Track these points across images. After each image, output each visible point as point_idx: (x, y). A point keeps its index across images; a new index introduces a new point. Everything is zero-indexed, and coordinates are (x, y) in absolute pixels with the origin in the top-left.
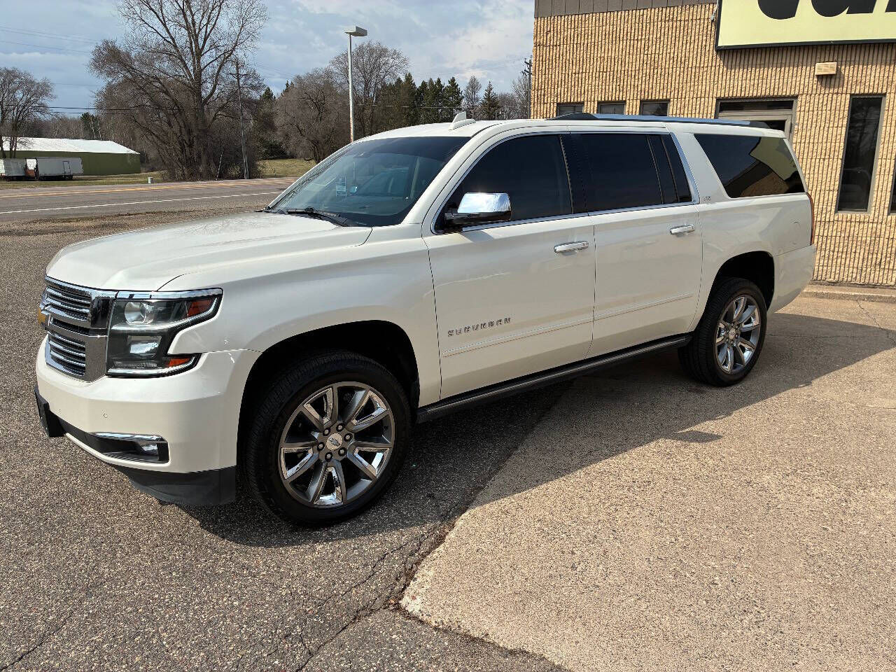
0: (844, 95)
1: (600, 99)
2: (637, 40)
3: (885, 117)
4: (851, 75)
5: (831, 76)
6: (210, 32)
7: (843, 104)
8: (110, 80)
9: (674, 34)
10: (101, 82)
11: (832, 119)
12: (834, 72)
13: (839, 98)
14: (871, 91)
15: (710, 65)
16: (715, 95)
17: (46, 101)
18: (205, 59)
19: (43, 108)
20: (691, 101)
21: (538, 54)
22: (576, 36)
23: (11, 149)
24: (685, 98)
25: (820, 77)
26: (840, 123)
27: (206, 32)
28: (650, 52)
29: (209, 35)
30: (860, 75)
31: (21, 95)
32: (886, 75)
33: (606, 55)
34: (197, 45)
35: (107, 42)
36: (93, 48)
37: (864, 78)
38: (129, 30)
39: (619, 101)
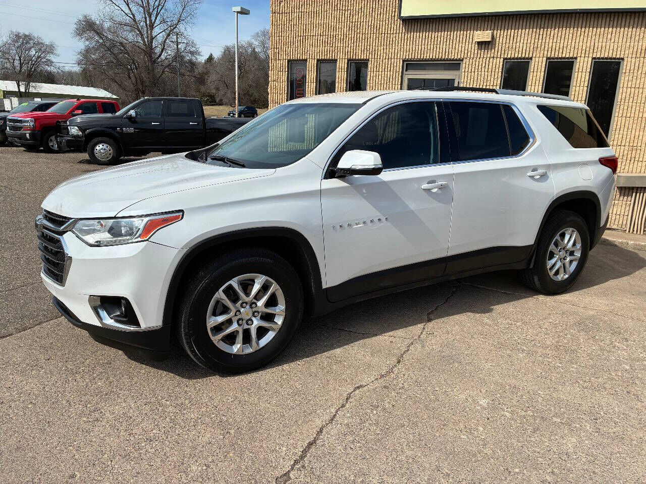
0: (498, 59)
1: (318, 58)
2: (345, 10)
3: (531, 78)
4: (504, 42)
5: (489, 42)
6: (160, 11)
7: (497, 66)
8: (87, 43)
9: (371, 6)
10: (81, 45)
11: (489, 79)
12: (489, 40)
13: (495, 61)
14: (520, 56)
15: (398, 32)
16: (401, 57)
17: (51, 57)
18: (156, 31)
19: (49, 62)
20: (384, 61)
21: (274, 19)
22: (300, 6)
23: (26, 91)
24: (380, 59)
25: (480, 44)
26: (495, 82)
27: (157, 11)
28: (354, 21)
29: (159, 12)
30: (511, 42)
31: (34, 52)
32: (533, 42)
33: (322, 22)
34: (151, 21)
35: (85, 17)
36: (76, 20)
37: (514, 45)
38: (101, 8)
39: (332, 60)
